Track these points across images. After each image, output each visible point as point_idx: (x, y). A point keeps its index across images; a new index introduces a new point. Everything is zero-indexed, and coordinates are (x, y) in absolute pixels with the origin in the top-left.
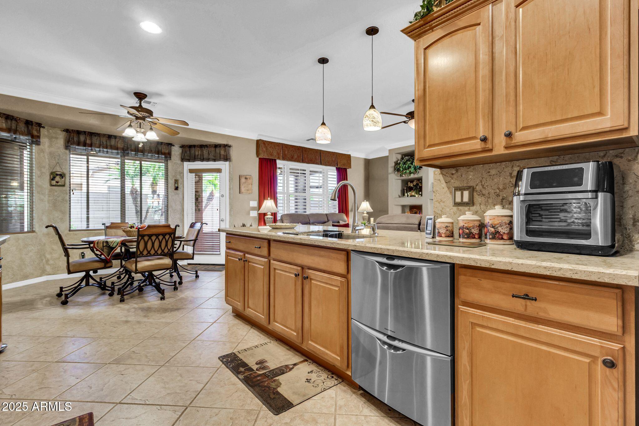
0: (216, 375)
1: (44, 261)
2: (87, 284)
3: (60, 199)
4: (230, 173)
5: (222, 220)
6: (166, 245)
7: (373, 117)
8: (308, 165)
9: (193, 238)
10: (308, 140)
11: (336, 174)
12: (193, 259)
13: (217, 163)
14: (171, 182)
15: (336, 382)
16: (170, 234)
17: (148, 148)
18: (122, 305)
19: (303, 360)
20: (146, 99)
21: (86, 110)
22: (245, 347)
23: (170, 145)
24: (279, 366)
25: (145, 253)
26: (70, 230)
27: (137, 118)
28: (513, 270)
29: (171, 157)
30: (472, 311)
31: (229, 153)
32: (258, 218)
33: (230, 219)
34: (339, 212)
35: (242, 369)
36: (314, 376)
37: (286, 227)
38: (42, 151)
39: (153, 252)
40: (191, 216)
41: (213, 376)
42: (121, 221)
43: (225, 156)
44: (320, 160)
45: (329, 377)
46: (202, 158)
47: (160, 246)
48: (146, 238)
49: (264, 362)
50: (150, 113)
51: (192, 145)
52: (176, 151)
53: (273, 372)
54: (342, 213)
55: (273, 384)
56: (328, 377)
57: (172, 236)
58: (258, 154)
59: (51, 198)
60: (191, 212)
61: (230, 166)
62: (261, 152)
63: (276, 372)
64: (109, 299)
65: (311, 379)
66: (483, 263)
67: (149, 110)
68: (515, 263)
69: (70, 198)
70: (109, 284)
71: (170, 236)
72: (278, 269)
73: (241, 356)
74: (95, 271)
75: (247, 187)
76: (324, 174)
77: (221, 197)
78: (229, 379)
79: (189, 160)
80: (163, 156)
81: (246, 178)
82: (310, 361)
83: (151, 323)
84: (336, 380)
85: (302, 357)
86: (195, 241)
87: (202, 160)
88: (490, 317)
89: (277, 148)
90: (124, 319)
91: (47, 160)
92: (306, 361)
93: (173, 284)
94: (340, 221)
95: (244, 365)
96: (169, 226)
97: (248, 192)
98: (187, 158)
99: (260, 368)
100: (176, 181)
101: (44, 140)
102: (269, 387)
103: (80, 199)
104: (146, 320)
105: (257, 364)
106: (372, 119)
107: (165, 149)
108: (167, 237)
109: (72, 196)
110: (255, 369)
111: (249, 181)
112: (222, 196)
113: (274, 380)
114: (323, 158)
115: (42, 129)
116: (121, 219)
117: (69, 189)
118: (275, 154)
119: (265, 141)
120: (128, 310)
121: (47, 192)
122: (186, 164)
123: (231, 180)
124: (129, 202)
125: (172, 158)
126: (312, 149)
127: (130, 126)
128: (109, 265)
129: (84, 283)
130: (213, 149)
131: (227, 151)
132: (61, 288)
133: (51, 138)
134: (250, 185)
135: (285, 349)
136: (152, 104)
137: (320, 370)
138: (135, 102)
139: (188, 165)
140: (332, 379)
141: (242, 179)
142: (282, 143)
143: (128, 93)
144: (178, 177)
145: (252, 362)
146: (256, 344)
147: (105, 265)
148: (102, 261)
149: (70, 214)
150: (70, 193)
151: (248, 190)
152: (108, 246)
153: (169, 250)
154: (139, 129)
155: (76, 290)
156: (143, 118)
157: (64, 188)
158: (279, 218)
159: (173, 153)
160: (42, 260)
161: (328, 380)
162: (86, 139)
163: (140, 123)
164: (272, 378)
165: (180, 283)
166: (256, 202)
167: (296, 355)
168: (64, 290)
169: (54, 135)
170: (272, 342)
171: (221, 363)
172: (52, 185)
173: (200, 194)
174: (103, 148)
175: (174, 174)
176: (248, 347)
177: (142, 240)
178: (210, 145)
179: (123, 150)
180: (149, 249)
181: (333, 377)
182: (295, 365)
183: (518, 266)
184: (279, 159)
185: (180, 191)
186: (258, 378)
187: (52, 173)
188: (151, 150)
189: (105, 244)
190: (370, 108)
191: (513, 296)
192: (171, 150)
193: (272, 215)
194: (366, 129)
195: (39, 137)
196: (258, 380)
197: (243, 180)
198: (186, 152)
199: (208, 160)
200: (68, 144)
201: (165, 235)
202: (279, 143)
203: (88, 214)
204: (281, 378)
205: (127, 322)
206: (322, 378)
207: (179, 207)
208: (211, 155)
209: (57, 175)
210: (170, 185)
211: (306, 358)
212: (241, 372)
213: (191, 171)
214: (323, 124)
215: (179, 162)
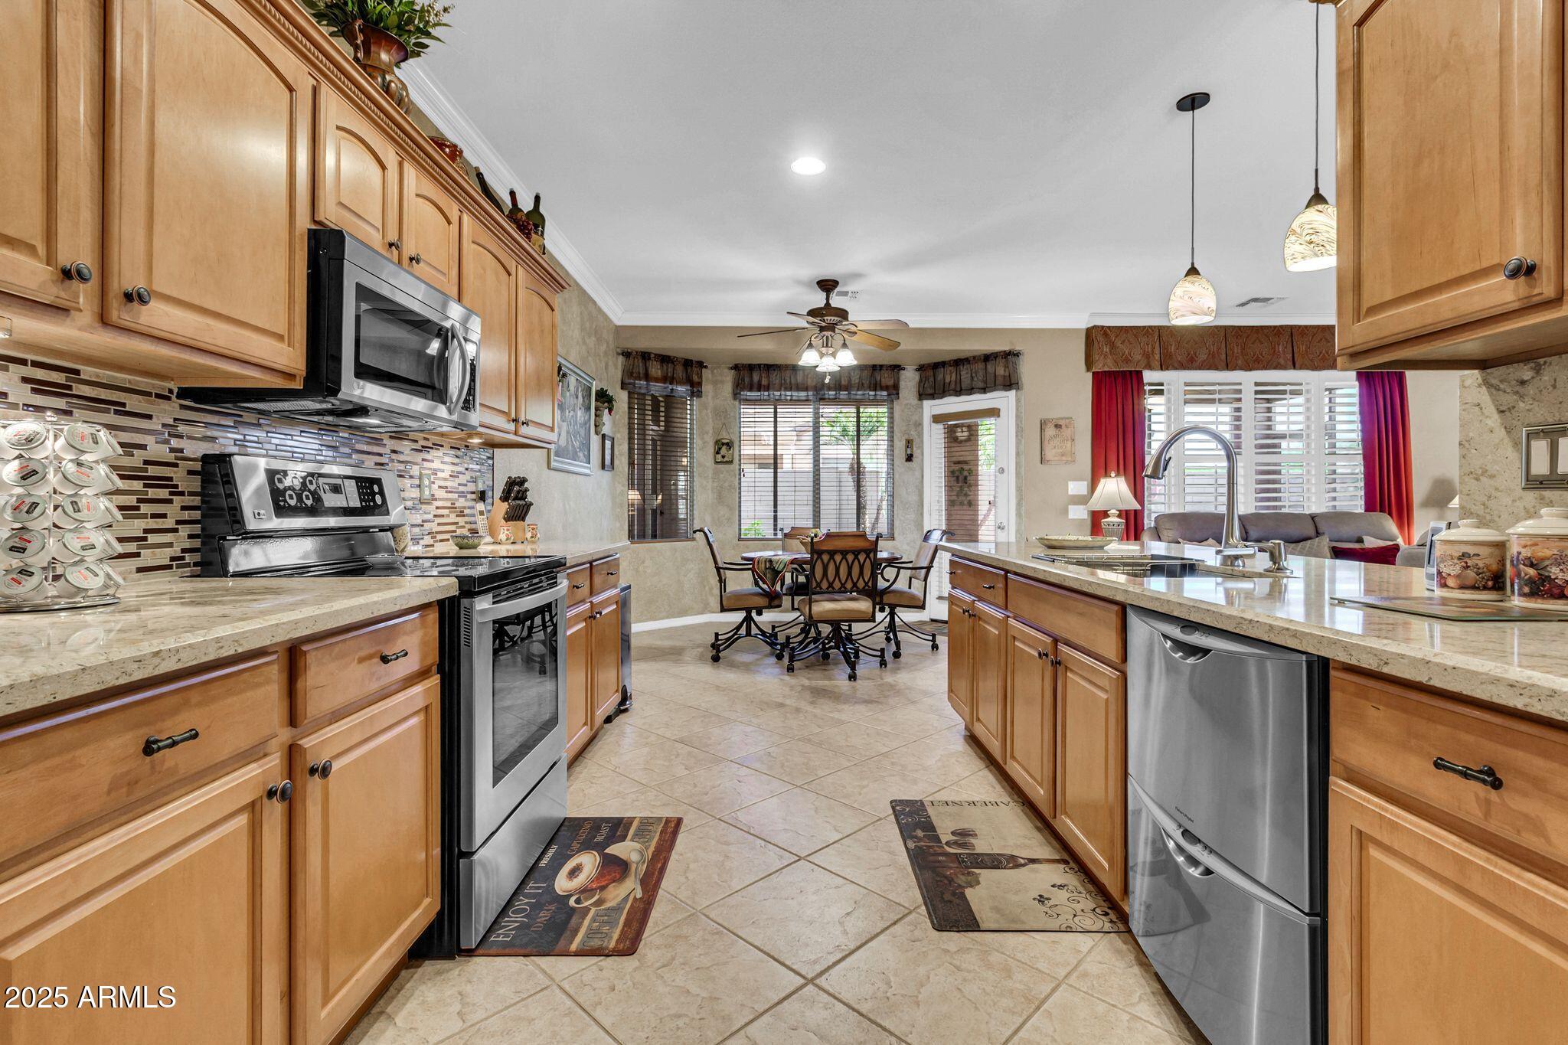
0: (870, 828)
1: (707, 588)
2: (748, 633)
3: (726, 484)
4: (1017, 416)
5: (999, 528)
6: (861, 573)
7: (1311, 231)
8: (1248, 373)
9: (925, 564)
10: (1243, 305)
11: (1356, 391)
12: (922, 607)
13: (989, 395)
14: (900, 445)
15: (1108, 926)
16: (867, 552)
17: (857, 381)
18: (787, 678)
19: (1058, 858)
20: (838, 289)
21: (762, 328)
22: (950, 799)
23: (897, 368)
24: (996, 851)
25: (825, 585)
26: (740, 539)
27: (822, 329)
28: (1431, 683)
29: (898, 394)
30: (1360, 797)
31: (1015, 370)
32: (1089, 523)
33: (1019, 524)
34: (1370, 507)
35: (920, 833)
36: (1061, 896)
37: (1077, 544)
38: (705, 407)
39: (837, 585)
40: (937, 517)
41: (865, 827)
42: (814, 525)
43: (1008, 378)
44: (1289, 356)
45: (1097, 910)
46: (959, 389)
47: (850, 574)
48: (825, 557)
49: (971, 835)
50: (843, 314)
51: (938, 363)
52: (909, 380)
53: (976, 859)
54: (1382, 510)
55: (963, 878)
56: (1094, 910)
57: (872, 555)
58: (1089, 363)
59: (715, 484)
60: (937, 508)
61: (1018, 400)
62: (1096, 357)
63: (982, 861)
64: (777, 663)
65: (1049, 899)
66: (1364, 656)
67: (839, 309)
68: (1438, 665)
69: (740, 484)
70: (781, 639)
71: (868, 556)
72: (1019, 640)
73: (931, 811)
74: (759, 613)
75: (1061, 447)
76: (1309, 396)
77: (998, 474)
78: (889, 841)
79: (932, 397)
80: (885, 393)
81: (1057, 426)
82: (1072, 864)
83: (815, 716)
84: (1111, 921)
85: (1059, 852)
86: (929, 568)
87: (959, 392)
88: (1398, 821)
89: (1143, 340)
90: (780, 700)
91: (711, 420)
92: (1066, 862)
93: (879, 653)
94: (1365, 538)
95: (929, 827)
96: (863, 536)
97: (1064, 458)
98: (930, 391)
99: (956, 843)
100: (909, 443)
101: (707, 388)
102: (951, 880)
103: (753, 484)
104: (810, 708)
105: (953, 833)
106: (1308, 238)
107: (886, 379)
108: (862, 557)
109: (743, 479)
110: (944, 841)
111: (1066, 432)
112: (1002, 471)
113: (969, 873)
114: (1303, 348)
115: (704, 370)
116: (814, 520)
117: (738, 467)
118: (1137, 356)
119: (1109, 327)
120: (792, 688)
121: (710, 474)
122: (927, 403)
123: (1020, 431)
124: (848, 489)
125: (900, 395)
126: (1261, 327)
127: (810, 346)
128: (776, 603)
129: (743, 631)
130: (981, 366)
131: (1011, 365)
132: (717, 635)
133: (715, 383)
134: (1069, 443)
135: (1029, 824)
136: (850, 294)
137: (1086, 890)
138: (818, 299)
139: (932, 407)
140: (1103, 918)
141: (1051, 427)
142: (1159, 326)
143: (808, 284)
144: (913, 434)
145: (945, 829)
146: (976, 799)
147: (770, 603)
148: (765, 594)
149: (740, 511)
150: (740, 474)
151: (1063, 455)
152: (772, 571)
153: (866, 584)
154: (824, 350)
155: (731, 641)
156: (831, 328)
157: (731, 467)
158: (1149, 522)
159: (902, 384)
160: (705, 587)
161: (1091, 915)
162: (761, 377)
163: (827, 337)
164: (967, 867)
165: (897, 655)
166: (1086, 483)
167: (1050, 843)
168: (720, 637)
169: (719, 378)
170: (1012, 804)
171: (891, 811)
172: (717, 463)
173: (973, 468)
174: (786, 389)
175: (904, 428)
176: (957, 799)
177: (819, 561)
178: (974, 357)
179: (816, 390)
180: (831, 580)
181: (1106, 914)
182: (1033, 861)
183: (1446, 673)
184: (1150, 367)
185: (914, 464)
186: (940, 858)
187: (717, 442)
188: (863, 384)
189: (768, 565)
190: (1308, 206)
191: (1439, 765)
192: (899, 378)
193: (1119, 516)
194: (1293, 267)
195: (700, 384)
196: (939, 862)
197: (1050, 431)
198: (927, 378)
199: (970, 391)
200: (739, 387)
201: (859, 553)
202: (1151, 327)
203: (775, 511)
204: (985, 875)
205: (782, 705)
206: (1078, 907)
207: (914, 498)
208: (975, 379)
209: (723, 444)
210: (896, 452)
211: (1067, 858)
212: (916, 837)
213: (937, 419)
214: (1193, 271)
215: (915, 401)
